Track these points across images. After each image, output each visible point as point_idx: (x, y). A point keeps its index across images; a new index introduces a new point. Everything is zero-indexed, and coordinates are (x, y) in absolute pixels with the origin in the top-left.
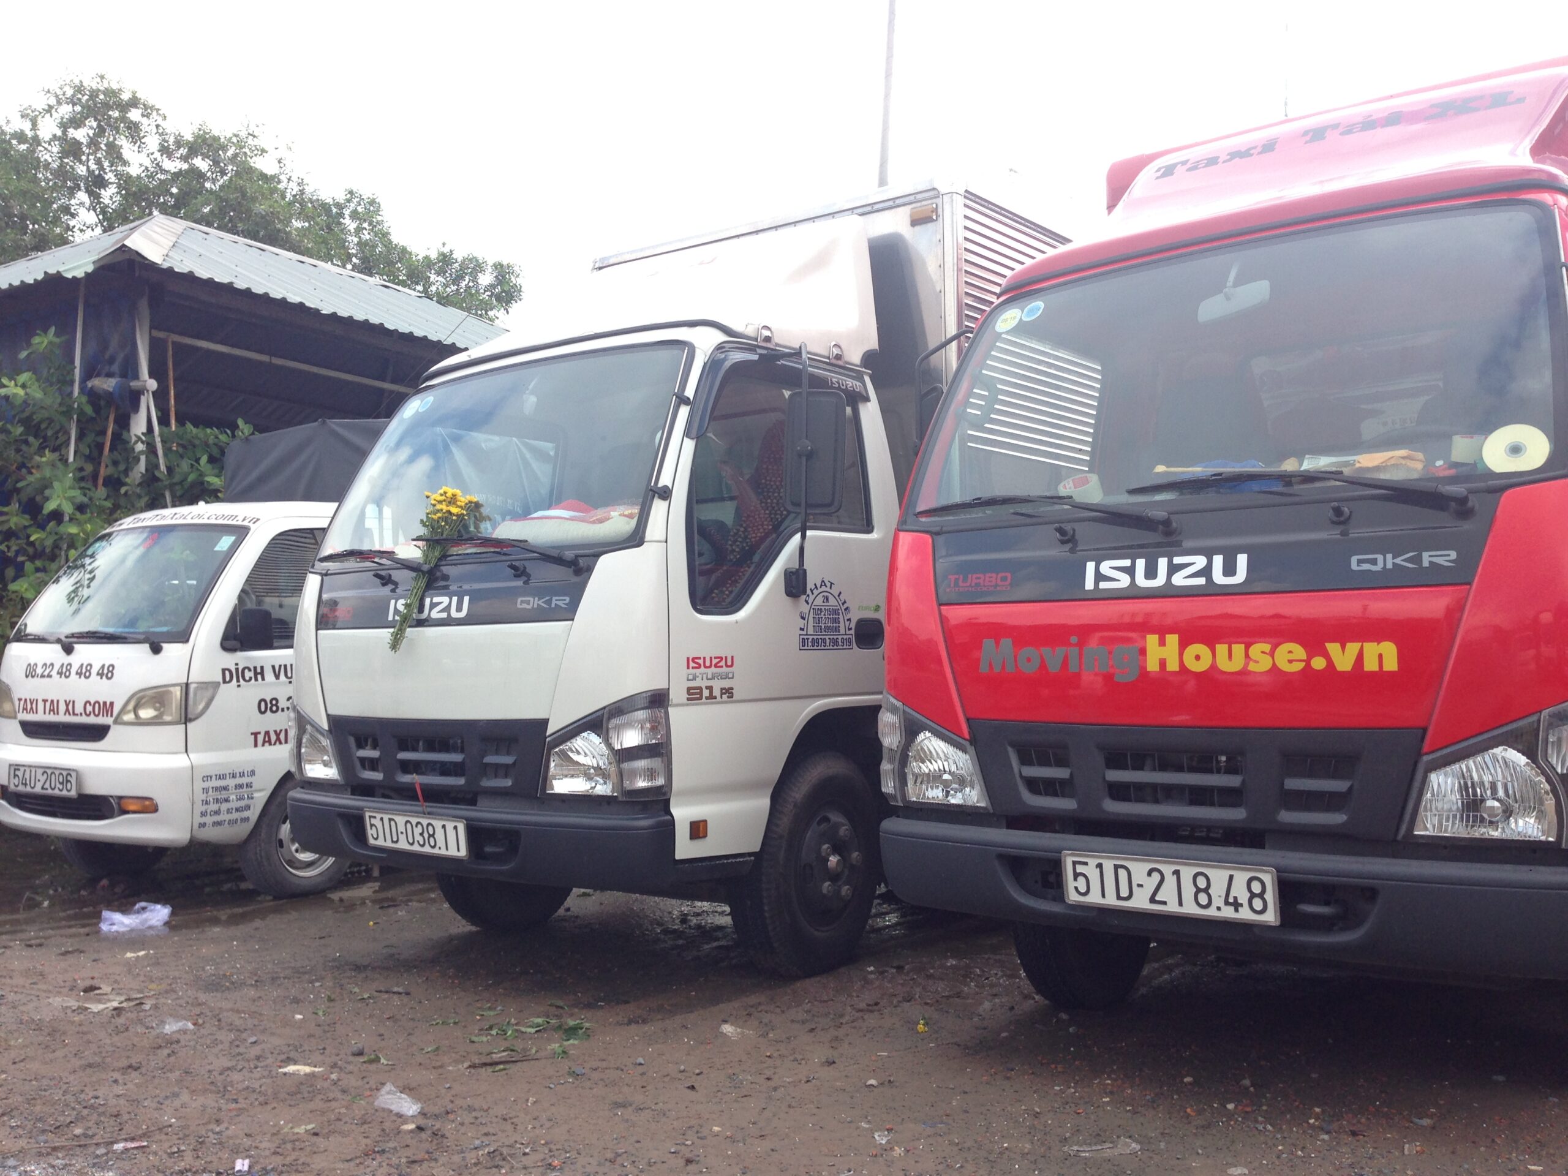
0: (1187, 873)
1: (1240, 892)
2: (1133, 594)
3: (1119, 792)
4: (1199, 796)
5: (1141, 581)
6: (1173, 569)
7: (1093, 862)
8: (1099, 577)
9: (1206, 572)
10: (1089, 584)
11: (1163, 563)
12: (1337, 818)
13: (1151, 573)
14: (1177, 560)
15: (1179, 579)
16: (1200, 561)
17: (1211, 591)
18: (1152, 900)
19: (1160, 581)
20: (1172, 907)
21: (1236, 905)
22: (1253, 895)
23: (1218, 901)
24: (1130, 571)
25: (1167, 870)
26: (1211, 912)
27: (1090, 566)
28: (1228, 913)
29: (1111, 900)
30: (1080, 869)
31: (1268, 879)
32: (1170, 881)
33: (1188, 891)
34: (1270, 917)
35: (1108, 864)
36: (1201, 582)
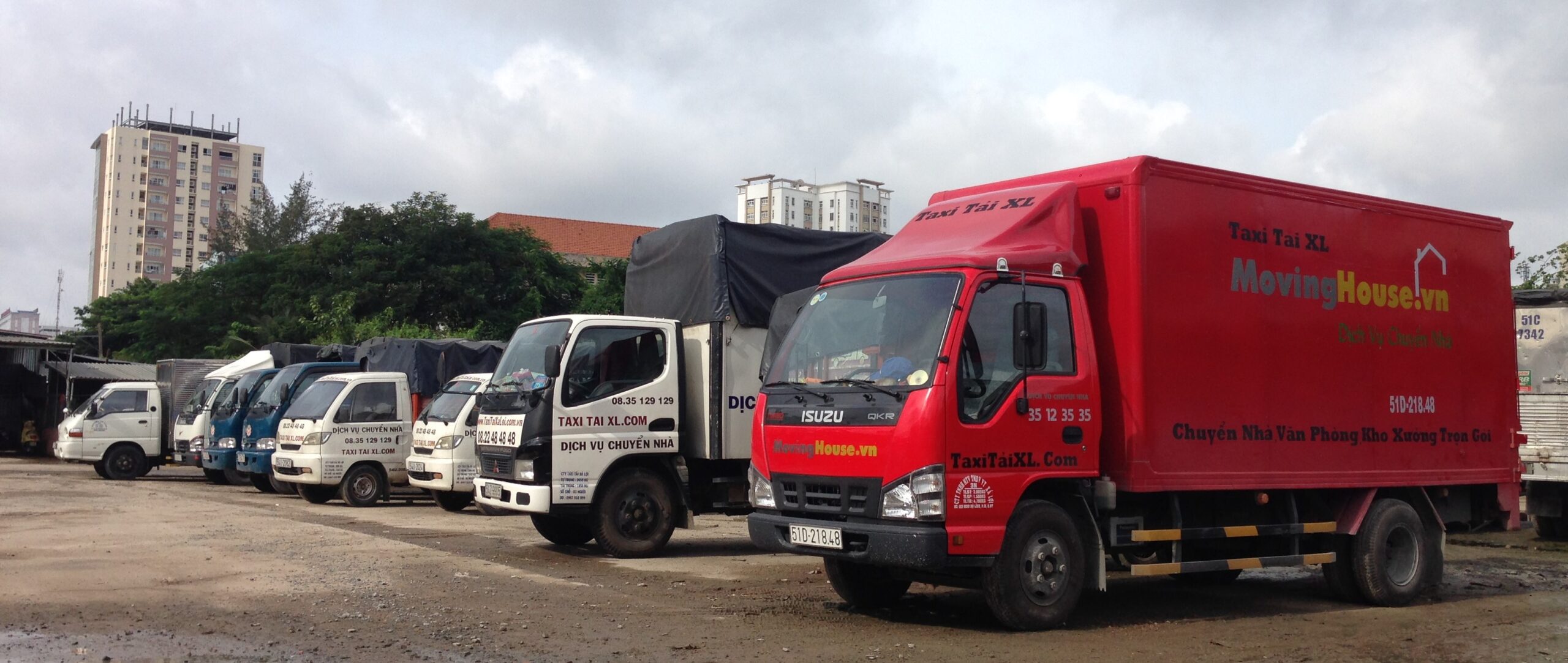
0: (821, 530)
1: (833, 538)
2: (814, 423)
3: (810, 501)
4: (830, 502)
5: (817, 420)
6: (825, 415)
7: (797, 527)
8: (806, 417)
9: (832, 417)
10: (803, 421)
11: (822, 412)
12: (861, 510)
13: (819, 417)
14: (826, 412)
15: (826, 420)
16: (831, 413)
17: (833, 424)
18: (812, 542)
19: (820, 421)
20: (817, 544)
21: (832, 542)
22: (836, 538)
23: (828, 541)
24: (813, 415)
25: (815, 529)
26: (826, 545)
27: (804, 412)
28: (831, 545)
29: (802, 542)
30: (794, 530)
31: (839, 531)
32: (816, 533)
33: (821, 537)
34: (840, 546)
35: (801, 528)
36: (830, 421)
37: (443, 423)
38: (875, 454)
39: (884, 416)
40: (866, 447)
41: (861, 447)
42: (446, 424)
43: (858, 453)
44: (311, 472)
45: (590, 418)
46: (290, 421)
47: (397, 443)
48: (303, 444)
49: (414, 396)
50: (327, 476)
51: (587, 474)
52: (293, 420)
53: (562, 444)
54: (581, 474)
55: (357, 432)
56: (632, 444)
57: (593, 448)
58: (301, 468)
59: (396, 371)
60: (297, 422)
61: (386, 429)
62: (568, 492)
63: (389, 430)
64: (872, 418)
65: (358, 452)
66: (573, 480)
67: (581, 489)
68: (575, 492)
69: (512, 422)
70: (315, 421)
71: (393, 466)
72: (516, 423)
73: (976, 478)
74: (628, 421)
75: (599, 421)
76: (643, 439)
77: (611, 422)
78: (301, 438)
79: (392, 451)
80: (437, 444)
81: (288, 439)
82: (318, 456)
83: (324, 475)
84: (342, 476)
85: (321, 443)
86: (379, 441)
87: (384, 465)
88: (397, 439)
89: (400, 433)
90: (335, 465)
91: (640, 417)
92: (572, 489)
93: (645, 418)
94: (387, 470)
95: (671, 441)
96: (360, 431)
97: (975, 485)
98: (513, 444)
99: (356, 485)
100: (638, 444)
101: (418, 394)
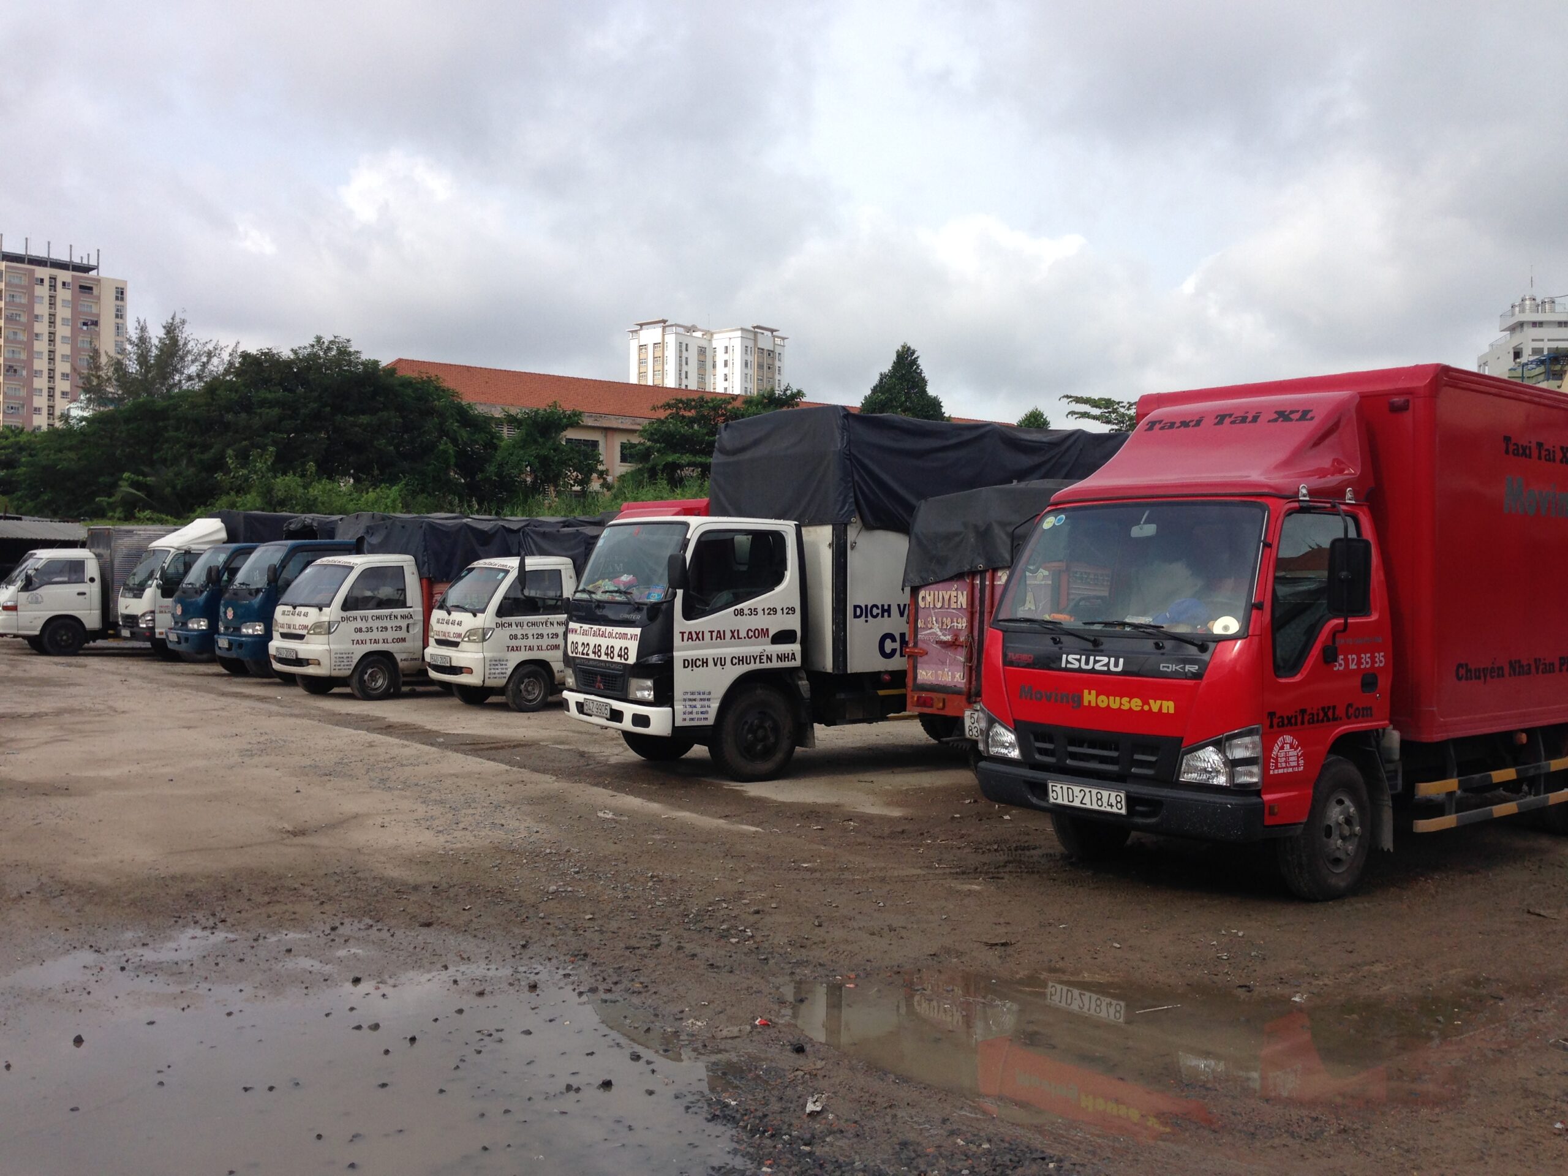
0: (1094, 791)
1: (1113, 801)
2: (1080, 670)
3: (1074, 756)
4: (1103, 760)
5: (1084, 666)
6: (1096, 662)
7: (1060, 786)
8: (1067, 662)
9: (1108, 665)
10: (1063, 665)
11: (1092, 658)
12: (1149, 772)
13: (1087, 663)
14: (1097, 658)
15: (1098, 667)
16: (1106, 660)
17: (1109, 672)
18: (1081, 803)
19: (1090, 667)
20: (1088, 806)
21: (1112, 806)
22: (1117, 802)
23: (1105, 804)
24: (1079, 661)
25: (1087, 790)
26: (1102, 809)
27: (1064, 656)
28: (1109, 809)
29: (1066, 802)
30: (1054, 788)
31: (1123, 795)
32: (1088, 794)
33: (1094, 799)
34: (1123, 811)
35: (1065, 787)
36: (1105, 668)
37: (470, 615)
38: (1172, 711)
39: (1183, 668)
40: (1159, 702)
41: (1151, 702)
42: (475, 615)
43: (1146, 708)
44: (319, 664)
45: (711, 632)
46: (290, 608)
47: (408, 631)
48: (308, 633)
49: (424, 581)
50: (337, 668)
51: (710, 693)
52: (294, 608)
53: (684, 660)
54: (704, 693)
55: (366, 621)
56: (755, 659)
57: (716, 665)
58: (308, 660)
59: (400, 553)
60: (299, 609)
61: (396, 617)
62: (691, 713)
63: (399, 617)
64: (1165, 669)
65: (368, 642)
66: (695, 700)
67: (704, 710)
68: (697, 713)
69: (624, 636)
70: (321, 610)
71: (404, 656)
72: (629, 636)
73: (1288, 738)
74: (751, 634)
75: (720, 635)
76: (765, 654)
77: (733, 636)
78: (305, 627)
79: (404, 640)
80: (464, 637)
81: (289, 628)
82: (326, 647)
83: (333, 667)
84: (352, 667)
85: (329, 633)
86: (389, 629)
87: (395, 655)
88: (408, 627)
89: (411, 621)
90: (345, 656)
91: (762, 630)
92: (695, 710)
93: (767, 630)
94: (399, 660)
95: (793, 654)
96: (370, 619)
97: (1288, 745)
98: (626, 660)
99: (366, 677)
100: (761, 659)
101: (429, 579)
